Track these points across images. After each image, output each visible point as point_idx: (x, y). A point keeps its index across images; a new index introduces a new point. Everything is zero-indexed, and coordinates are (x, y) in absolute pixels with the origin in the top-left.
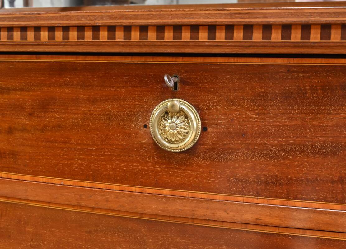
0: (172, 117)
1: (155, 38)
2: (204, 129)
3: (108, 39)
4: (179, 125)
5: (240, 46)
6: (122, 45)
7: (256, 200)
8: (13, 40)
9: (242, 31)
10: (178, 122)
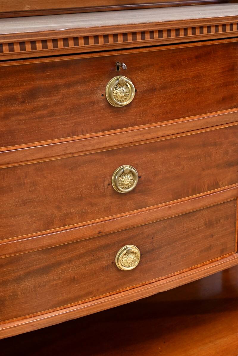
0: (120, 87)
1: (113, 42)
3: (84, 45)
4: (125, 91)
5: (157, 41)
6: (92, 47)
7: (163, 124)
9: (158, 33)
10: (124, 89)
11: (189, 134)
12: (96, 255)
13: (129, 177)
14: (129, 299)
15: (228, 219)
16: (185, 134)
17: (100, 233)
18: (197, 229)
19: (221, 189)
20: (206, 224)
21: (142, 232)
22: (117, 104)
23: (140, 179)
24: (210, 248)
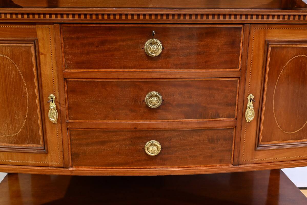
0: (153, 45)
1: (148, 18)
2: (163, 48)
3: (131, 18)
4: (156, 48)
5: (177, 21)
6: (136, 21)
8: (92, 18)
9: (177, 16)
10: (155, 46)
11: (199, 80)
12: (133, 141)
13: (155, 98)
14: (151, 173)
15: (226, 140)
16: (196, 80)
17: (135, 128)
18: (202, 142)
19: (221, 119)
20: (209, 140)
21: (163, 135)
22: (151, 55)
23: (164, 101)
24: (211, 156)
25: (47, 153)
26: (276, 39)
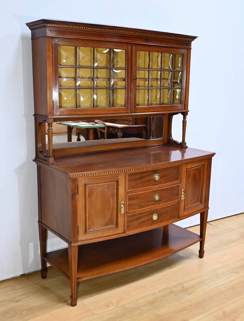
21: (159, 211)
23: (160, 197)
25: (118, 228)
26: (189, 167)
